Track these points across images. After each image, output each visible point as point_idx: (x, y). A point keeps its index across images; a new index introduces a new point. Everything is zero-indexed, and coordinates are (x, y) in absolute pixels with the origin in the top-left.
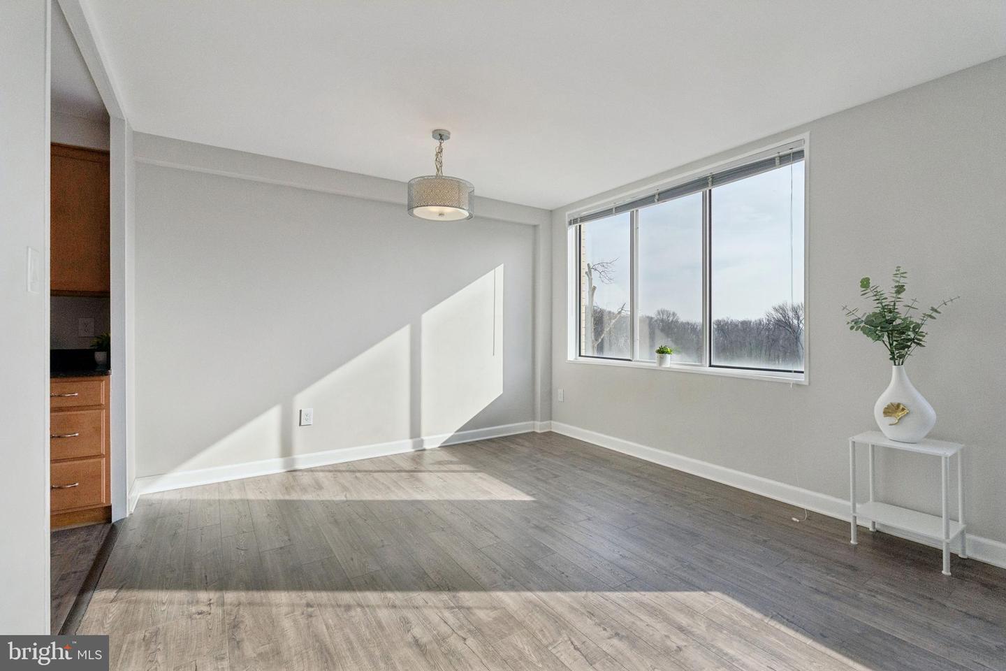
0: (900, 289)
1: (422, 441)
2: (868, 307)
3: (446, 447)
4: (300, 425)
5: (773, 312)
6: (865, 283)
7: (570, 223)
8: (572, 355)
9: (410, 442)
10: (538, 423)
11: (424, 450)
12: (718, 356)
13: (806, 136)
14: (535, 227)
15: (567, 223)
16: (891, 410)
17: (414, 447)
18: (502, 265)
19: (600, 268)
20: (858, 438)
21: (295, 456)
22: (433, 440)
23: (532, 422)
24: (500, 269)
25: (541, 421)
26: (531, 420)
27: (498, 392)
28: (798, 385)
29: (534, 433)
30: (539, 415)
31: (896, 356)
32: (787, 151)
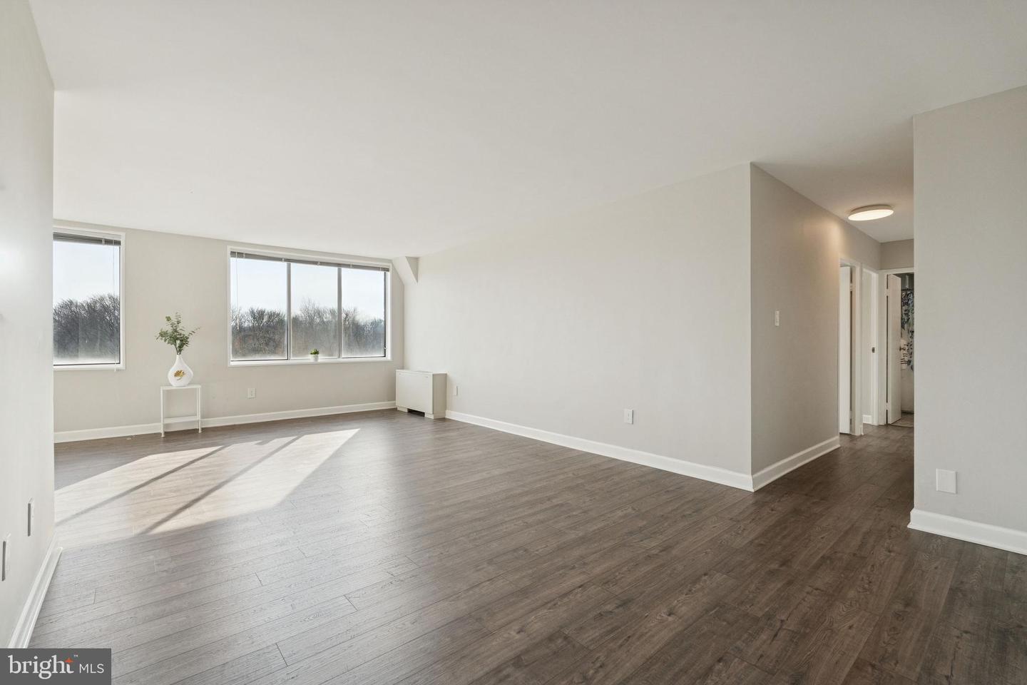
6: (168, 319)
16: (180, 373)
20: (166, 390)
31: (179, 351)
32: (110, 238)
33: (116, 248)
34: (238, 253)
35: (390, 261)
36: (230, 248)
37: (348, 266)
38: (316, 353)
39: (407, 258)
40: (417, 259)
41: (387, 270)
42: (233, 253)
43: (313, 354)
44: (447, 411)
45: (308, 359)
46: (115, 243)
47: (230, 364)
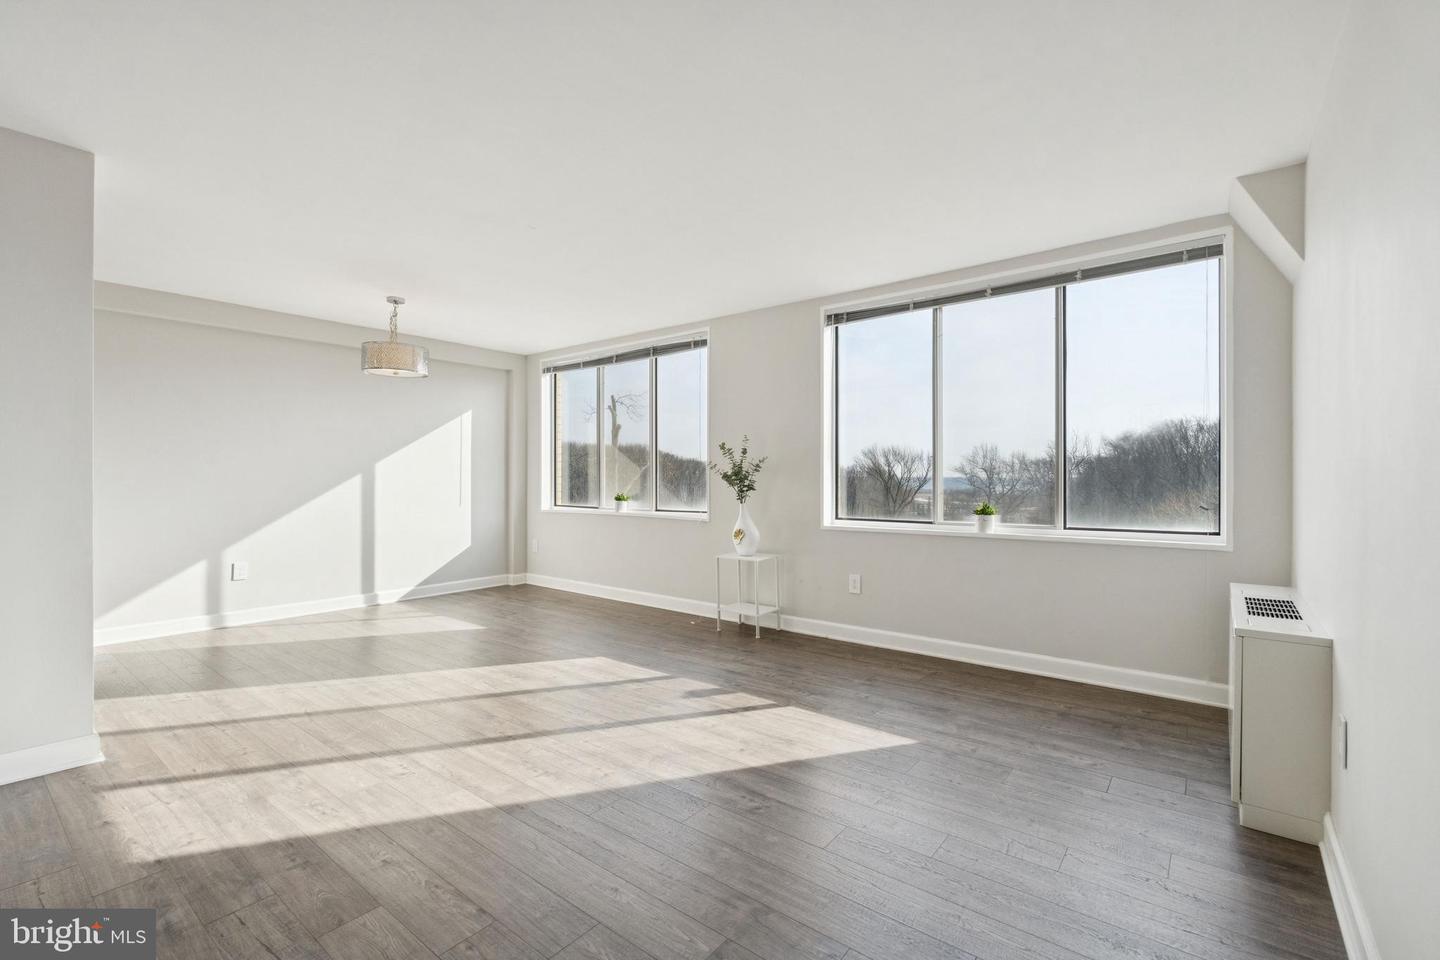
0: (744, 452)
1: (376, 596)
2: (727, 464)
3: (408, 600)
4: (232, 579)
6: (725, 448)
7: (546, 372)
8: (546, 504)
9: (361, 597)
10: (511, 576)
11: (378, 605)
12: (661, 503)
13: (707, 329)
14: (508, 372)
15: (541, 371)
16: (739, 533)
17: (366, 603)
18: (470, 413)
19: (627, 401)
21: (225, 613)
22: (388, 594)
23: (505, 575)
25: (516, 573)
26: (503, 573)
27: (466, 543)
29: (507, 587)
30: (512, 568)
31: (741, 497)
32: (698, 338)
33: (704, 351)
35: (1226, 219)
36: (824, 311)
38: (985, 512)
39: (1246, 180)
40: (1301, 166)
41: (1216, 251)
42: (829, 317)
43: (977, 512)
44: (1327, 820)
45: (970, 525)
46: (703, 343)
47: (828, 519)
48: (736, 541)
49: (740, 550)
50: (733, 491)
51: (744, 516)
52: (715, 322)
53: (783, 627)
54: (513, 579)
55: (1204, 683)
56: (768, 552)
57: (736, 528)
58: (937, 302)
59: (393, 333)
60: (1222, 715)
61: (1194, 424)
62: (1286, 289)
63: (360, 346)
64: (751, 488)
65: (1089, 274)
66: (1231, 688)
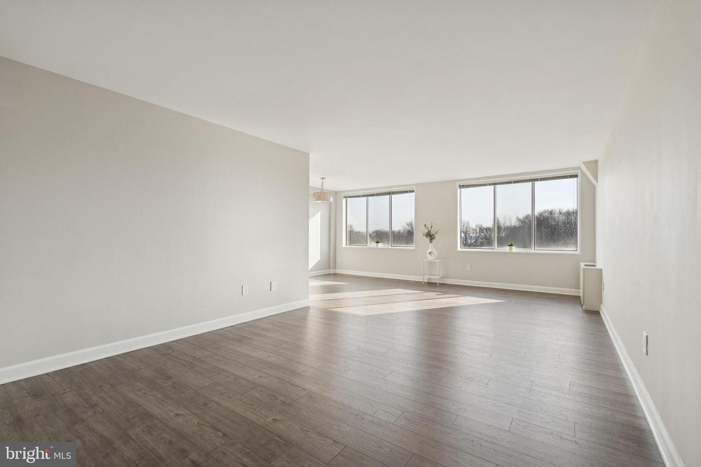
0: (432, 227)
2: (426, 231)
5: (406, 226)
6: (425, 226)
7: (344, 197)
8: (344, 245)
12: (393, 244)
13: (414, 187)
16: (430, 253)
20: (425, 260)
24: (320, 213)
25: (333, 269)
26: (328, 269)
27: (318, 259)
28: (413, 250)
30: (331, 268)
31: (431, 242)
32: (410, 190)
33: (413, 194)
34: (462, 186)
35: (579, 168)
36: (458, 184)
37: (537, 180)
38: (511, 245)
39: (584, 163)
40: (596, 162)
41: (576, 176)
42: (460, 186)
43: (509, 246)
44: (601, 306)
45: (506, 249)
46: (413, 191)
47: (459, 249)
48: (428, 255)
49: (430, 258)
50: (428, 240)
51: (431, 247)
52: (417, 185)
53: (443, 282)
54: (332, 271)
55: (574, 290)
56: (440, 259)
57: (429, 251)
58: (495, 184)
59: (322, 189)
60: (579, 297)
61: (557, 211)
62: (594, 188)
63: (313, 193)
64: (434, 238)
65: (542, 179)
66: (581, 291)
